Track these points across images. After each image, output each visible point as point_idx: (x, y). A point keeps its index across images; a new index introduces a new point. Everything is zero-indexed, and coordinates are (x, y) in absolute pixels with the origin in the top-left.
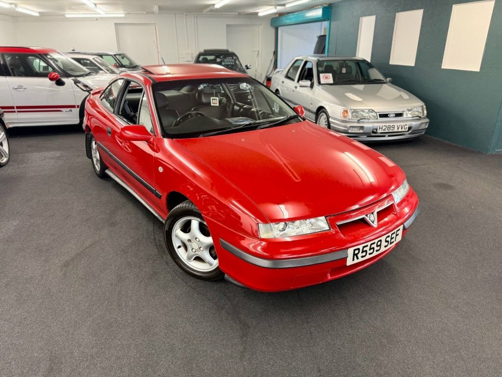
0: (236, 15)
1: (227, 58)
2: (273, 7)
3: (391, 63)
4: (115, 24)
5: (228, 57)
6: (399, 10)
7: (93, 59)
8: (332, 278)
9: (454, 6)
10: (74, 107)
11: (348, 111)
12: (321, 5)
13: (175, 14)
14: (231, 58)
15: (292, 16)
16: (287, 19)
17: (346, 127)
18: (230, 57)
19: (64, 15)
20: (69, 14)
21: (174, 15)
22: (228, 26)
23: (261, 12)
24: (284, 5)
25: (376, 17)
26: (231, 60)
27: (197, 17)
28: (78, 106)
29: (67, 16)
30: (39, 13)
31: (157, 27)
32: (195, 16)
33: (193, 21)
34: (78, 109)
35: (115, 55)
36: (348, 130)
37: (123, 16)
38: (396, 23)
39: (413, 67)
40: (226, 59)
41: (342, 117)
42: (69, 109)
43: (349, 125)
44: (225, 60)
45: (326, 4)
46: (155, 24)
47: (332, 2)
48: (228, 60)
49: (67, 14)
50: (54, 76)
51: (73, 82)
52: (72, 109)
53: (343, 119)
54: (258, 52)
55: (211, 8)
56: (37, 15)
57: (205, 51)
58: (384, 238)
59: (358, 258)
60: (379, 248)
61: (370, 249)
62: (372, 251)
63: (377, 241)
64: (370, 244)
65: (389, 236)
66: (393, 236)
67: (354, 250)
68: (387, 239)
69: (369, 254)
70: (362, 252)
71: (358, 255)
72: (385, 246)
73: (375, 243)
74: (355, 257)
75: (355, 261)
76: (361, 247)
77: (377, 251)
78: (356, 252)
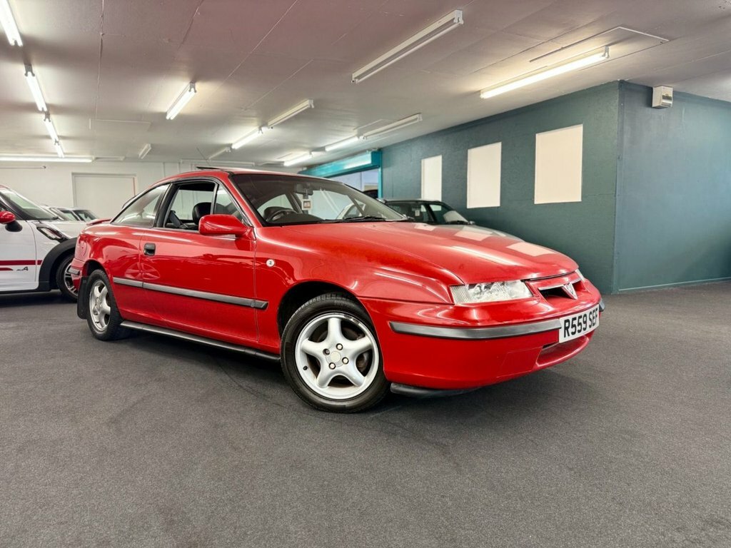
2: (307, 152)
3: (468, 207)
4: (73, 174)
6: (471, 146)
9: (537, 135)
10: (32, 263)
12: (369, 150)
13: (164, 163)
15: (329, 167)
16: (323, 170)
21: (162, 164)
23: (288, 161)
24: (322, 149)
25: (443, 158)
28: (39, 262)
31: (136, 179)
32: (194, 165)
34: (39, 267)
37: (90, 161)
38: (469, 161)
39: (498, 207)
42: (24, 266)
45: (375, 149)
46: (135, 174)
47: (382, 147)
50: (6, 216)
51: (35, 227)
52: (29, 266)
55: (227, 149)
58: (588, 314)
59: (568, 334)
60: (585, 326)
61: (578, 324)
62: (580, 328)
63: (583, 314)
64: (578, 316)
65: (591, 313)
66: (594, 315)
67: (565, 322)
68: (590, 317)
69: (578, 331)
70: (572, 326)
71: (569, 330)
72: (590, 326)
73: (581, 317)
74: (566, 332)
75: (567, 338)
76: (571, 318)
77: (584, 329)
78: (567, 325)
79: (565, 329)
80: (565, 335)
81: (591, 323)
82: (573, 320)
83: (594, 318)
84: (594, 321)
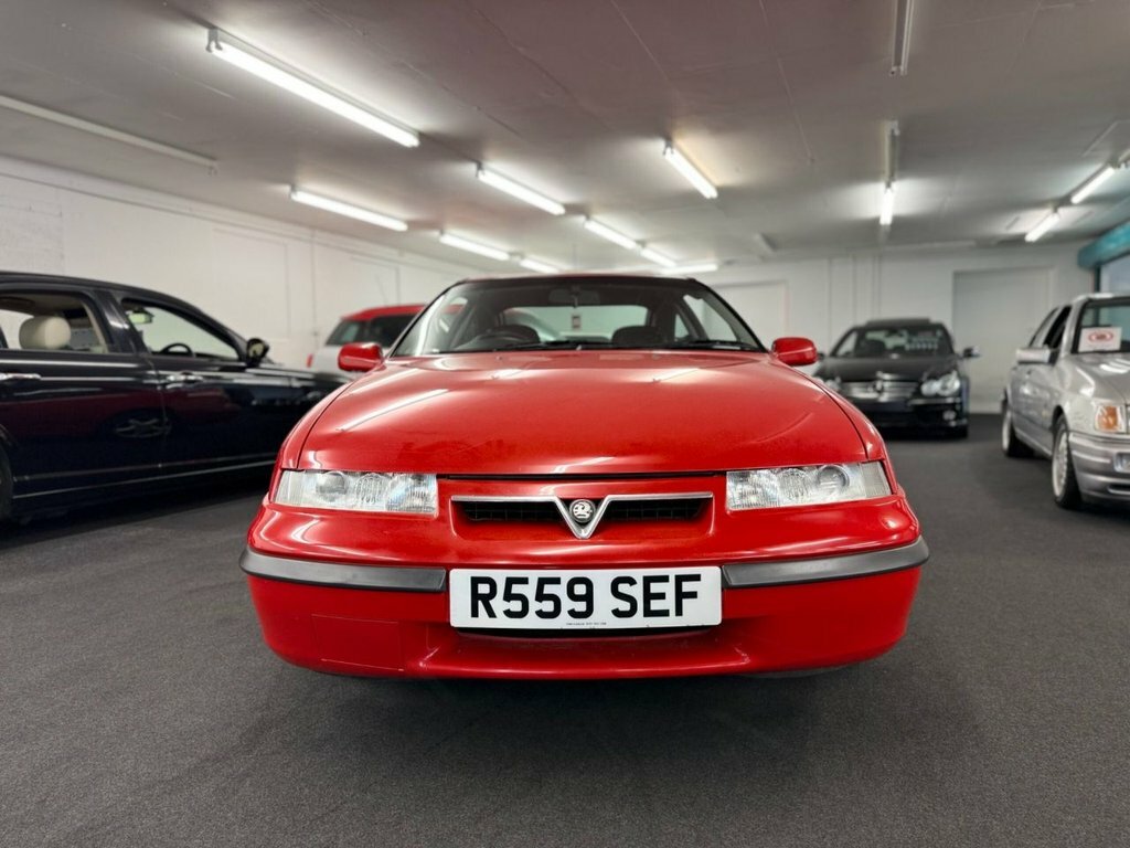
1: (920, 335)
5: (922, 333)
11: (1118, 410)
13: (829, 259)
14: (930, 335)
15: (1121, 231)
16: (1111, 240)
17: (1106, 455)
21: (826, 261)
22: (957, 275)
23: (1031, 231)
24: (1068, 201)
26: (928, 340)
27: (880, 260)
32: (877, 258)
33: (870, 270)
36: (1111, 465)
37: (714, 268)
40: (916, 336)
41: (1098, 427)
43: (1115, 451)
44: (914, 340)
46: (785, 281)
48: (922, 340)
53: (1103, 433)
58: (602, 579)
59: (491, 614)
60: (581, 606)
61: (540, 597)
62: (548, 606)
63: (566, 575)
64: (533, 576)
65: (631, 581)
66: (655, 588)
67: (475, 581)
68: (624, 588)
69: (541, 614)
70: (508, 596)
71: (491, 602)
72: (617, 613)
73: (557, 581)
74: (481, 605)
75: (483, 621)
76: (500, 577)
77: (573, 613)
78: (484, 589)
79: (475, 596)
80: (475, 613)
81: (625, 606)
82: (510, 582)
83: (661, 596)
84: (655, 605)
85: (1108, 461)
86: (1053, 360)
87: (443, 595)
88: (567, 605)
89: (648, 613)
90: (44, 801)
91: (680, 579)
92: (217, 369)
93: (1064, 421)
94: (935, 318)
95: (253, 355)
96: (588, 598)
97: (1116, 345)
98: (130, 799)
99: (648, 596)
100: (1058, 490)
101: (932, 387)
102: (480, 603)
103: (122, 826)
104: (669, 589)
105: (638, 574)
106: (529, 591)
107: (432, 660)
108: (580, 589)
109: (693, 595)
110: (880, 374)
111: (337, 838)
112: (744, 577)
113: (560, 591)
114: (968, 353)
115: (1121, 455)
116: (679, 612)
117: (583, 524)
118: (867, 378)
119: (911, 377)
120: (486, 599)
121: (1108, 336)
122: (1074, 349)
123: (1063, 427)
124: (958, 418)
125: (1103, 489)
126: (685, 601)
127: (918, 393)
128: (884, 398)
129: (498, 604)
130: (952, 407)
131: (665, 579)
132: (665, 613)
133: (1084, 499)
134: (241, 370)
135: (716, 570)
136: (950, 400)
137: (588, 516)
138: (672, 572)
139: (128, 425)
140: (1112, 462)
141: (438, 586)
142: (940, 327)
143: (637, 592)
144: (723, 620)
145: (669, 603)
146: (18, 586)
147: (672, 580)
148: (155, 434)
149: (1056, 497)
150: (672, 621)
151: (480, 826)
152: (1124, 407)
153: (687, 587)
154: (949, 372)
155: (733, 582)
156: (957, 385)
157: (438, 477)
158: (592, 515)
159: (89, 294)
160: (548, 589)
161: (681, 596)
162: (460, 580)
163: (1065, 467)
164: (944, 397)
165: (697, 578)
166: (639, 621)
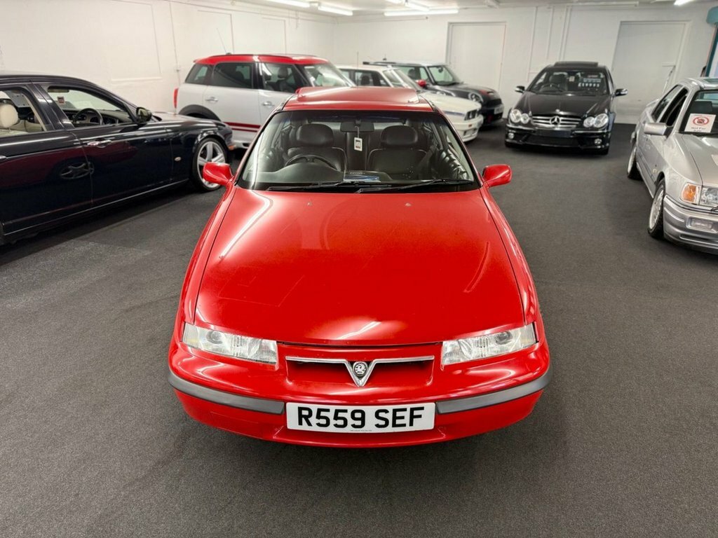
0: (636, 5)
1: (589, 76)
4: (450, 23)
5: (591, 74)
7: (384, 72)
8: (278, 438)
11: (697, 188)
13: (537, 7)
14: (596, 76)
17: (682, 217)
18: (596, 74)
19: (383, 14)
20: (389, 13)
21: (535, 8)
22: (622, 23)
26: (594, 80)
27: (571, 10)
29: (387, 14)
30: (354, 12)
31: (507, 27)
32: (569, 8)
33: (564, 17)
35: (428, 67)
36: (685, 224)
37: (456, 12)
40: (586, 77)
41: (682, 198)
43: (689, 215)
44: (585, 80)
46: (505, 22)
48: (590, 80)
49: (386, 12)
53: (684, 202)
54: (675, 67)
56: (351, 14)
57: (557, 64)
58: (370, 411)
59: (309, 424)
60: (359, 423)
61: (336, 418)
62: (341, 422)
63: (350, 408)
64: (333, 408)
65: (386, 411)
66: (399, 414)
67: (300, 409)
68: (381, 415)
69: (336, 426)
70: (319, 417)
71: (309, 419)
72: (378, 426)
73: (345, 411)
74: (304, 420)
75: (305, 427)
76: (314, 408)
77: (354, 426)
78: (305, 413)
79: (301, 416)
80: (300, 423)
81: (383, 423)
82: (319, 411)
83: (402, 418)
84: (398, 422)
85: (683, 221)
86: (667, 133)
87: (283, 416)
88: (351, 422)
89: (394, 425)
90: (78, 494)
91: (412, 410)
92: (119, 131)
93: (664, 183)
94: (601, 64)
95: (142, 118)
96: (363, 419)
97: (708, 128)
98: (123, 493)
99: (395, 418)
100: (652, 225)
101: (590, 122)
102: (303, 419)
103: (122, 514)
104: (407, 414)
105: (390, 408)
106: (331, 415)
107: (278, 435)
108: (358, 415)
109: (420, 416)
110: (558, 111)
111: (233, 523)
112: (447, 408)
113: (348, 416)
114: (619, 93)
115: (691, 219)
116: (411, 424)
117: (360, 377)
118: (550, 114)
119: (578, 115)
120: (307, 418)
121: (706, 121)
122: (682, 130)
123: (662, 186)
124: (603, 143)
125: (677, 236)
126: (415, 420)
127: (581, 126)
128: (558, 128)
129: (313, 420)
130: (601, 136)
131: (405, 410)
132: (404, 425)
133: (665, 236)
134: (136, 129)
135: (433, 405)
136: (600, 131)
137: (363, 372)
138: (409, 407)
139: (68, 170)
140: (685, 222)
141: (279, 411)
142: (604, 71)
143: (389, 416)
144: (435, 426)
145: (407, 421)
146: (21, 302)
147: (409, 410)
148: (86, 174)
149: (649, 229)
150: (408, 429)
151: (305, 515)
152: (700, 187)
153: (416, 413)
154: (603, 112)
155: (441, 412)
156: (606, 121)
157: (277, 342)
158: (366, 372)
159: (25, 88)
160: (340, 415)
161: (412, 417)
162: (292, 409)
163: (658, 213)
164: (597, 129)
165: (422, 408)
166: (390, 429)
